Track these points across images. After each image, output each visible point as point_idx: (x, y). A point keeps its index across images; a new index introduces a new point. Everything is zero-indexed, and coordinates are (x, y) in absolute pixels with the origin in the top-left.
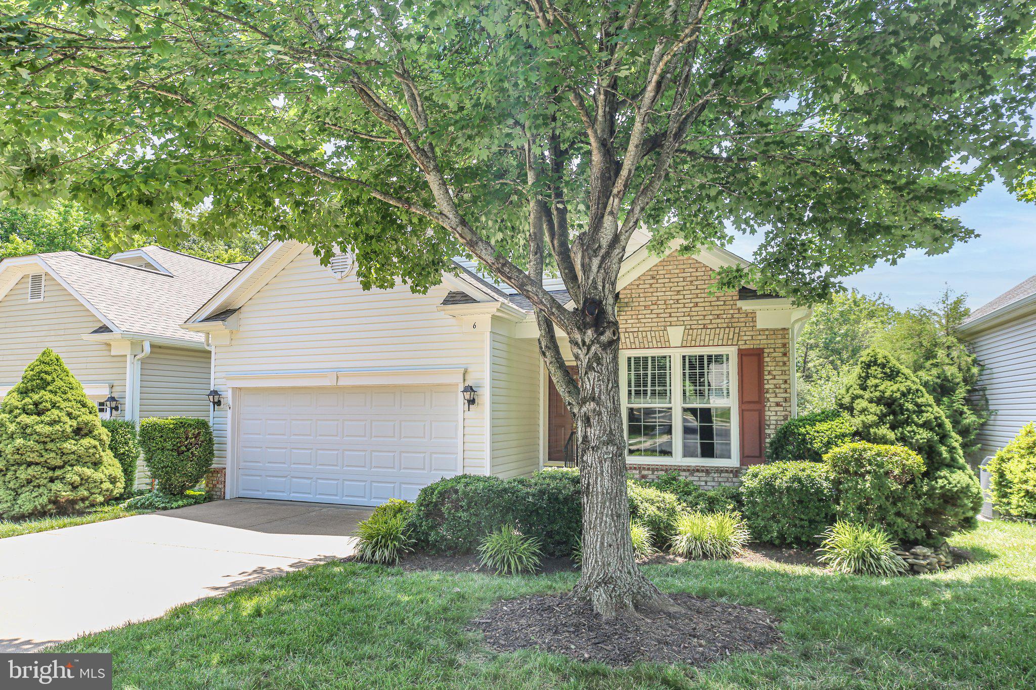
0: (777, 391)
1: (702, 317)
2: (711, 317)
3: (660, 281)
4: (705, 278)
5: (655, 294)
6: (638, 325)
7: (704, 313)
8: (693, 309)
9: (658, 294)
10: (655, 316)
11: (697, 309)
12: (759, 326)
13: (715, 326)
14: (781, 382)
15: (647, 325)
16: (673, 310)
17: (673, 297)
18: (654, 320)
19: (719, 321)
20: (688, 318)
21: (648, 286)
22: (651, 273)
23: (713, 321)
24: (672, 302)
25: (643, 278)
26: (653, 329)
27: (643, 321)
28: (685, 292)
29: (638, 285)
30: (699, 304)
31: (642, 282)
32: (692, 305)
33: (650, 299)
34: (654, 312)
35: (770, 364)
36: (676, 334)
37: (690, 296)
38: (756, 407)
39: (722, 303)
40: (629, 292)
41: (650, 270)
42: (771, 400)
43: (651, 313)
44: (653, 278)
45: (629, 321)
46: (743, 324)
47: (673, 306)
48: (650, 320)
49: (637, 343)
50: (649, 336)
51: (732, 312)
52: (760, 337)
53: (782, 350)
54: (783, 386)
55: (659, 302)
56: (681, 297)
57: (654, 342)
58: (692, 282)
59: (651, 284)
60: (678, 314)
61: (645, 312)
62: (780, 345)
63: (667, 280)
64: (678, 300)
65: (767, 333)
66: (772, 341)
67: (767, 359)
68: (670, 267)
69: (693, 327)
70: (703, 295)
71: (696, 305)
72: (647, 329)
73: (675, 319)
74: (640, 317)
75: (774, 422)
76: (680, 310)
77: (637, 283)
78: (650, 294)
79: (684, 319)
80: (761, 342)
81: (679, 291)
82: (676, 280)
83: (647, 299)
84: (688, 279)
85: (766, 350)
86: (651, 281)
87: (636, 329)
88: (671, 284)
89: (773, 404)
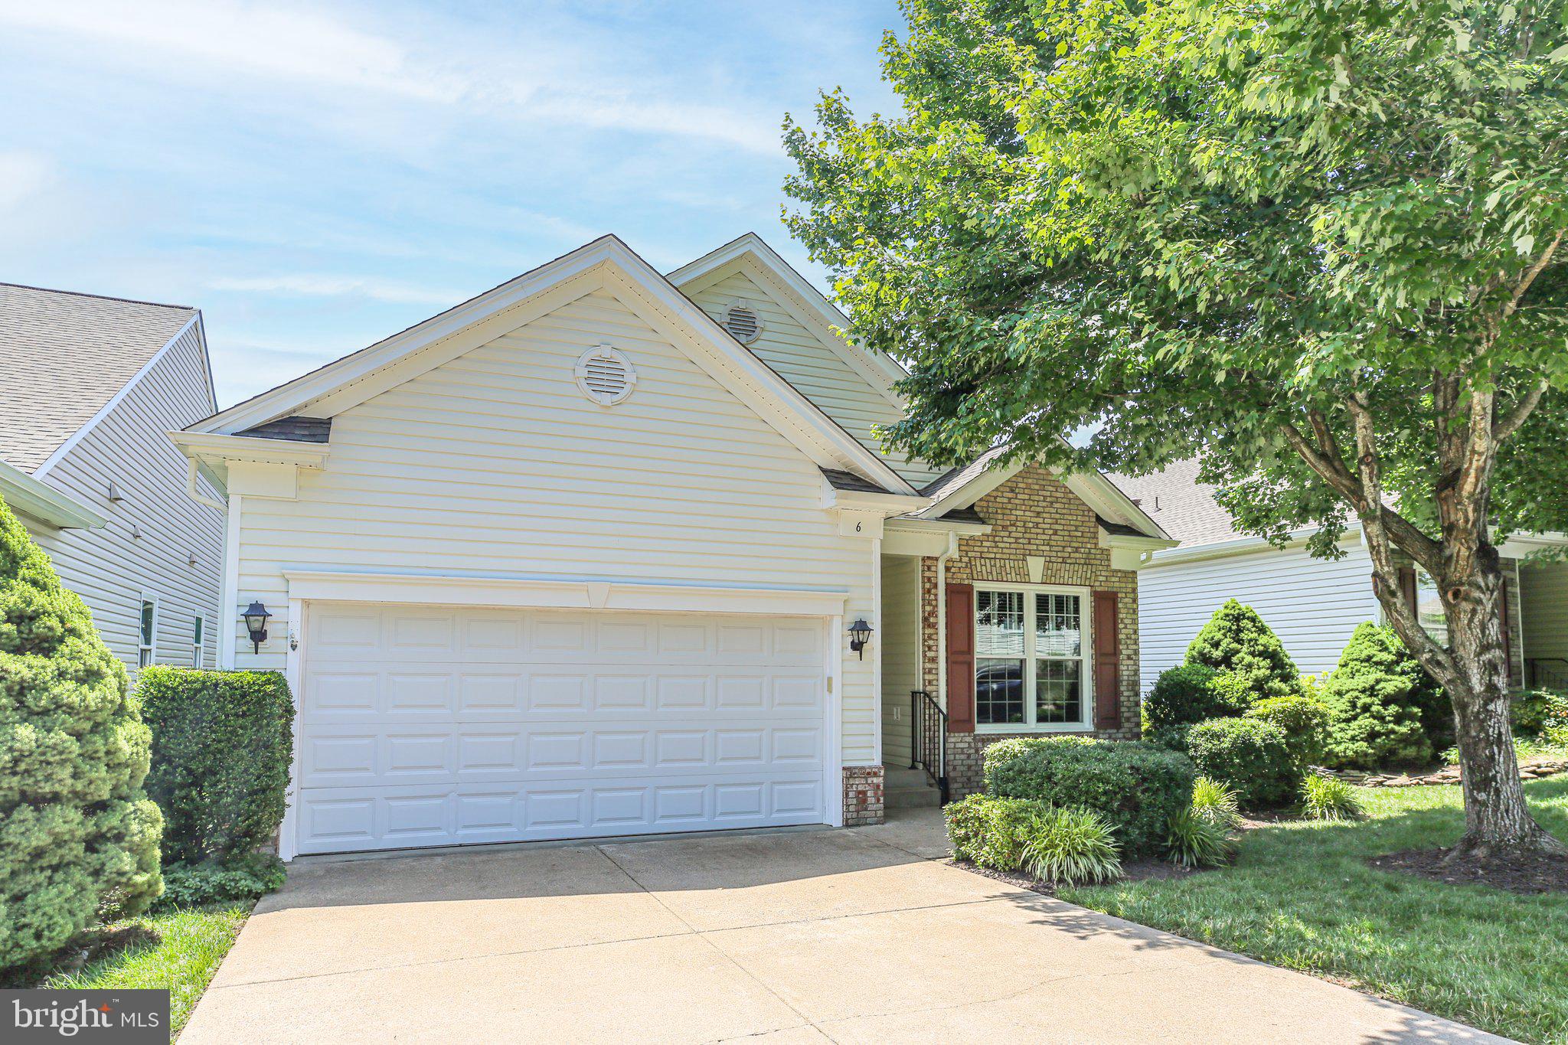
0: (1129, 642)
1: (1061, 549)
2: (1069, 550)
3: (1019, 496)
4: (1064, 500)
5: (1014, 512)
6: (995, 550)
7: (1063, 544)
8: (1053, 537)
9: (1018, 513)
10: (1013, 540)
11: (1056, 538)
12: (1114, 566)
13: (1073, 561)
14: (1131, 631)
15: (1005, 551)
16: (1033, 536)
17: (1033, 520)
18: (1013, 546)
19: (1077, 555)
20: (1048, 548)
21: (1006, 500)
22: (1009, 484)
23: (1072, 555)
24: (1031, 525)
25: (1002, 489)
26: (1012, 557)
27: (1000, 545)
28: (1045, 515)
29: (995, 498)
30: (1059, 533)
31: (1000, 494)
32: (1051, 532)
33: (1009, 517)
34: (1013, 535)
35: (1122, 611)
36: (1036, 566)
37: (1050, 521)
38: (1112, 660)
39: (1080, 534)
40: (985, 504)
41: (1008, 481)
42: (1124, 652)
43: (1009, 537)
44: (1012, 491)
45: (985, 544)
46: (1098, 562)
47: (1033, 530)
48: (1008, 545)
49: (994, 573)
50: (1008, 566)
51: (1089, 546)
52: (1113, 579)
53: (1132, 595)
54: (1133, 637)
55: (1018, 524)
56: (1041, 520)
57: (1013, 574)
58: (1052, 503)
59: (1010, 499)
60: (1037, 542)
61: (1002, 534)
62: (1130, 590)
63: (1027, 497)
64: (1037, 524)
65: (1119, 574)
66: (1123, 585)
67: (1120, 605)
68: (1030, 481)
69: (1053, 559)
70: (1063, 522)
71: (1055, 533)
72: (1005, 556)
73: (1035, 547)
74: (997, 539)
75: (1125, 678)
76: (1039, 537)
77: (995, 494)
78: (1008, 512)
79: (1043, 548)
80: (1115, 584)
81: (1038, 513)
82: (1036, 498)
83: (1005, 517)
84: (1048, 499)
85: (1120, 595)
86: (1010, 495)
87: (993, 556)
88: (1031, 503)
89: (1125, 657)
